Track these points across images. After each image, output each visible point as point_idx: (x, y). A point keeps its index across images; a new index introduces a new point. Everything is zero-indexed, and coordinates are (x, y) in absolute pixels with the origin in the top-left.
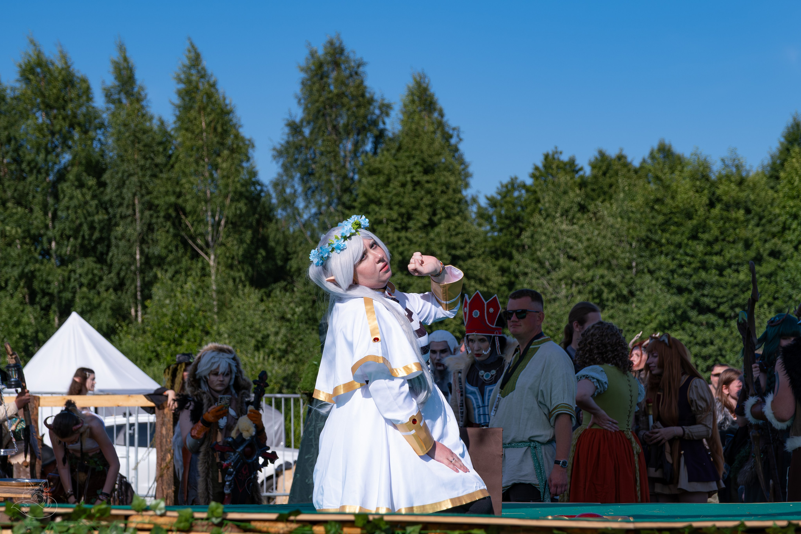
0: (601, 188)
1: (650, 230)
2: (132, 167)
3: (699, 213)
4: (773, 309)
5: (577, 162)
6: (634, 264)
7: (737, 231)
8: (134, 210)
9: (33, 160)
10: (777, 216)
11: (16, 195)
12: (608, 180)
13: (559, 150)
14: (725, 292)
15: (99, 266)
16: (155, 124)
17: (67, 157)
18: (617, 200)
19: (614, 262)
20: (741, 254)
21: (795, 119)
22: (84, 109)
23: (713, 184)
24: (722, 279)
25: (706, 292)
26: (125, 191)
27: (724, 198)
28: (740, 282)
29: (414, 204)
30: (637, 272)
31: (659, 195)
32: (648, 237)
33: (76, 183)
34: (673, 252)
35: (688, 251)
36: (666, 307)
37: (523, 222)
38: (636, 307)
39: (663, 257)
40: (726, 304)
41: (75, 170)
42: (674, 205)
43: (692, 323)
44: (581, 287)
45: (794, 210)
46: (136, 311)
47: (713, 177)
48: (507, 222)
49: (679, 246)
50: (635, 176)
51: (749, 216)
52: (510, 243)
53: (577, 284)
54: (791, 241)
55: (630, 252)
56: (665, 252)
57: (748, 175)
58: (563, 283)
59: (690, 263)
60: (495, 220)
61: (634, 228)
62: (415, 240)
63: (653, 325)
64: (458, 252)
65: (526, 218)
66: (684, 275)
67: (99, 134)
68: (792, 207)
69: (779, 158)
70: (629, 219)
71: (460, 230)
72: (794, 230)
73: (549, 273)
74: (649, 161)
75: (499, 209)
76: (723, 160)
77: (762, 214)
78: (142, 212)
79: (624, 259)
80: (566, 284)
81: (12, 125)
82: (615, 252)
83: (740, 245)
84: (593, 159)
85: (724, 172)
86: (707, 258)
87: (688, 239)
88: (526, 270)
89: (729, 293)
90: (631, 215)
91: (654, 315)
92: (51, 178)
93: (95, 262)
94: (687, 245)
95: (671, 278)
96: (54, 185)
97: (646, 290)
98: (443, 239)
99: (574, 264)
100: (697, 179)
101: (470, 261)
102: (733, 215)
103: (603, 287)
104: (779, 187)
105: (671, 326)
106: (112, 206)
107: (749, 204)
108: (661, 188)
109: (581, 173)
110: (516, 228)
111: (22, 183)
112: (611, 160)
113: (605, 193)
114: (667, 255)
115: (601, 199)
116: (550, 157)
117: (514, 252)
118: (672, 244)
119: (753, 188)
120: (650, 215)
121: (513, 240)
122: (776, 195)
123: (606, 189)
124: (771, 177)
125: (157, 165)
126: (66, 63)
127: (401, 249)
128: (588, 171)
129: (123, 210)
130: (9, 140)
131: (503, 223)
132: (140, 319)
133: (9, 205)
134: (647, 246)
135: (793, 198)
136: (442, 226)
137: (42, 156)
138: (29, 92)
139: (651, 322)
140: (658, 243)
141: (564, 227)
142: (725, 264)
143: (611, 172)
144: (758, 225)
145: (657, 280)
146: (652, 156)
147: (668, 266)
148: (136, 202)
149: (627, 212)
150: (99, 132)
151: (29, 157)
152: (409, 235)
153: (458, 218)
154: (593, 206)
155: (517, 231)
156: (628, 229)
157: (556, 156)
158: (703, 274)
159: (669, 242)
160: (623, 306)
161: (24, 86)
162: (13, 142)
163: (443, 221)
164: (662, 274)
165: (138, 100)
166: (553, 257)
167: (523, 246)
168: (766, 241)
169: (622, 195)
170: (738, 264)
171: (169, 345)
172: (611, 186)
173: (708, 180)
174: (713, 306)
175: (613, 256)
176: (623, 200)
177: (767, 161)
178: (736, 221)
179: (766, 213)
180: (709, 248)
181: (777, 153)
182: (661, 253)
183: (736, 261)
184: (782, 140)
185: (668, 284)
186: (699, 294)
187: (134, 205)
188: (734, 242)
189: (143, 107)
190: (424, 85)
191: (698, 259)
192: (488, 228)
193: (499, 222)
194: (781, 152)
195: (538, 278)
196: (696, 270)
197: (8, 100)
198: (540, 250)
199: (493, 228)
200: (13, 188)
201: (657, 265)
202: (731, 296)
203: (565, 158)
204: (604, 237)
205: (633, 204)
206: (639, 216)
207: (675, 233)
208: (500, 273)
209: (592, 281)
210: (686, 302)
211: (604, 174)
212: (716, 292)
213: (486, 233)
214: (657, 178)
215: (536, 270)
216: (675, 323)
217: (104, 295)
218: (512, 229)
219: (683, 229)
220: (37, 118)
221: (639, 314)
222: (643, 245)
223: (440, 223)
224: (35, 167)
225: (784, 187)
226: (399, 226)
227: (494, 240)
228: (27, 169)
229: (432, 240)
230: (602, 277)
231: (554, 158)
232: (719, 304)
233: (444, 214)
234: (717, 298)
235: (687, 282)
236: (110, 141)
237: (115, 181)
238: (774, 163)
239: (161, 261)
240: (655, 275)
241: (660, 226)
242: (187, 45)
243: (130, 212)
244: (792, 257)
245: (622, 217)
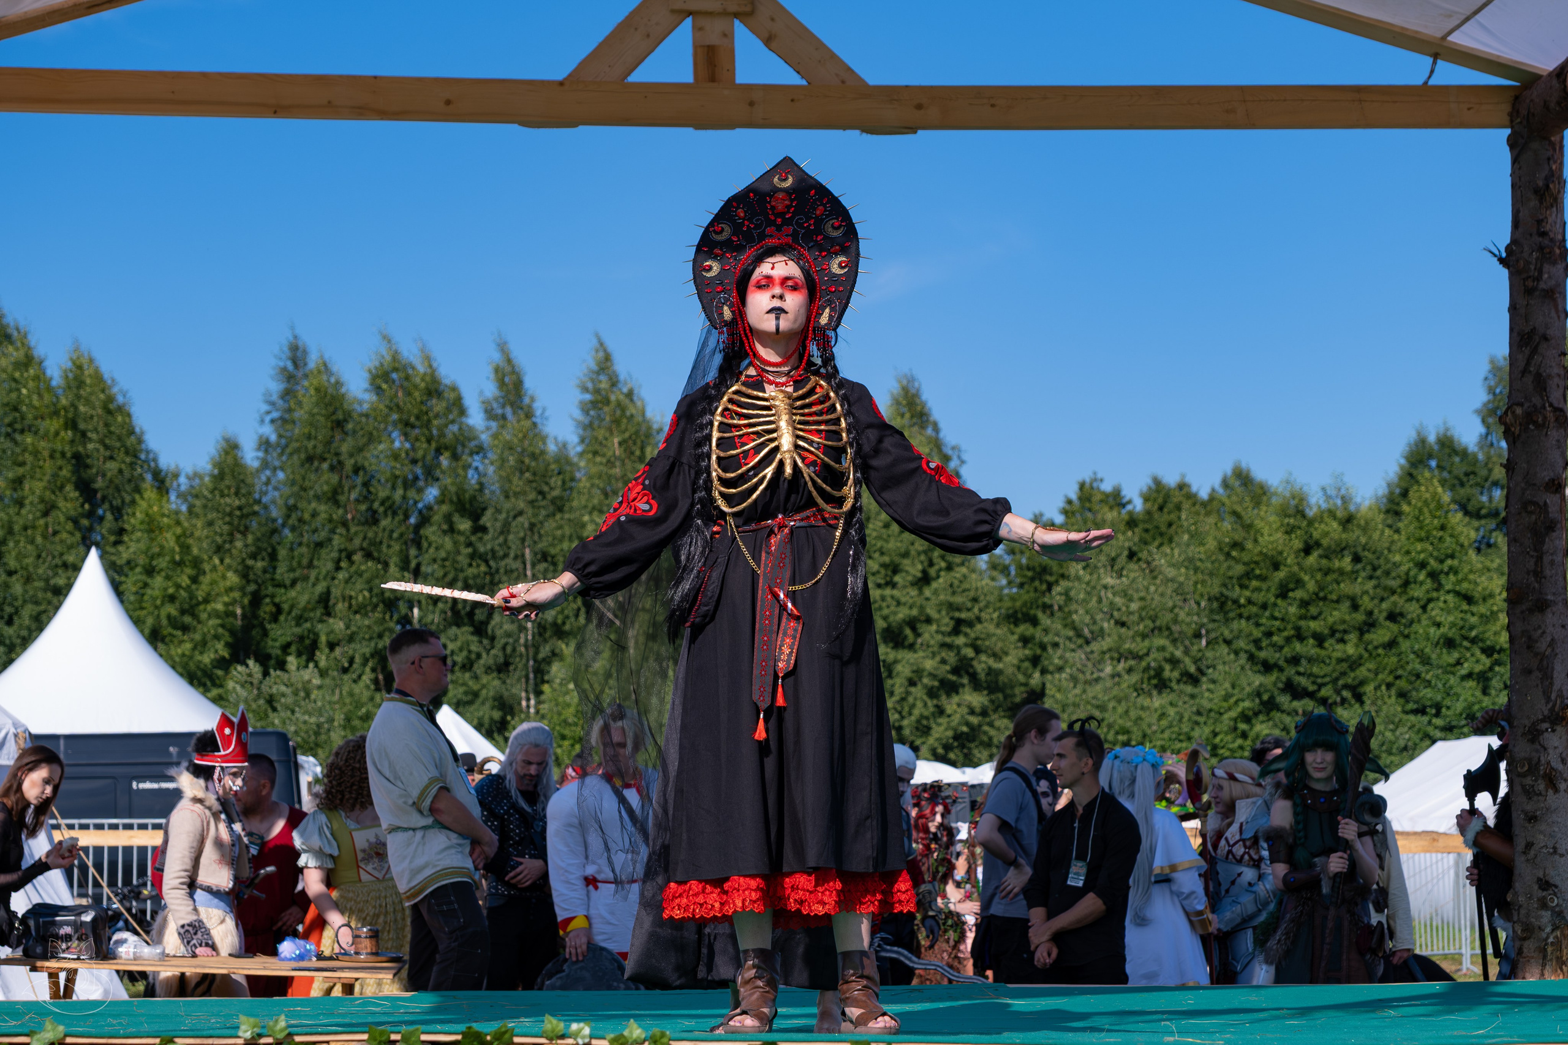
0: (1157, 527)
1: (1225, 585)
2: (521, 505)
3: (1289, 561)
4: (1393, 692)
5: (1123, 493)
6: (1203, 632)
7: (1342, 585)
8: (524, 563)
9: (388, 498)
10: (1396, 565)
11: (365, 545)
12: (1165, 518)
13: (1099, 476)
14: (1327, 669)
15: (475, 638)
16: (552, 447)
17: (432, 493)
18: (1178, 545)
19: (1175, 628)
20: (1347, 617)
21: (1419, 433)
22: (454, 428)
23: (1311, 523)
24: (1323, 653)
25: (1301, 670)
26: (511, 537)
27: (1325, 542)
28: (1349, 657)
29: (903, 550)
30: (1208, 643)
31: (1237, 537)
32: (1222, 594)
33: (445, 527)
34: (1257, 615)
35: (1277, 614)
36: (1248, 689)
37: (1051, 574)
38: (1208, 690)
39: (1243, 622)
40: (1330, 686)
41: (445, 508)
42: (1256, 551)
43: (1283, 712)
44: (1132, 662)
45: (1422, 556)
46: (528, 700)
47: (1310, 513)
48: (1030, 574)
49: (1264, 606)
50: (1203, 512)
51: (1359, 566)
52: (1033, 604)
53: (1126, 659)
54: (1418, 600)
55: (1198, 614)
56: (1246, 615)
57: (1358, 511)
58: (1107, 656)
59: (1279, 630)
60: (1013, 572)
61: (1203, 582)
62: (903, 600)
63: (1233, 714)
64: (963, 615)
65: (1055, 569)
66: (1274, 645)
67: (476, 462)
68: (1419, 553)
69: (1398, 486)
70: (1196, 570)
71: (966, 586)
72: (1421, 583)
73: (1088, 642)
74: (1221, 491)
75: (1018, 556)
76: (1324, 489)
77: (1376, 562)
78: (533, 565)
79: (1189, 624)
80: (1112, 659)
81: (360, 450)
82: (1177, 615)
83: (1346, 605)
84: (1145, 489)
85: (1324, 506)
86: (1302, 623)
87: (1277, 597)
88: (1057, 639)
89: (1334, 671)
90: (1199, 564)
91: (1232, 700)
92: (412, 520)
93: (473, 634)
94: (1275, 605)
95: (1253, 650)
96: (418, 527)
97: (1220, 667)
98: (942, 597)
99: (1123, 630)
100: (1289, 516)
101: (979, 627)
102: (1337, 564)
103: (1163, 663)
104: (1401, 525)
105: (1256, 714)
106: (494, 557)
107: (1359, 549)
108: (1240, 529)
109: (1129, 507)
110: (1041, 582)
111: (374, 528)
112: (1170, 490)
113: (1162, 534)
114: (1248, 618)
115: (1156, 543)
116: (1087, 485)
117: (1040, 615)
118: (1254, 604)
119: (1365, 529)
120: (1225, 565)
121: (1036, 600)
122: (1396, 537)
123: (1163, 528)
124: (1388, 511)
125: (553, 501)
126: (430, 366)
127: (886, 612)
128: (1138, 505)
129: (508, 560)
130: (357, 470)
131: (1025, 576)
132: (532, 710)
133: (357, 557)
134: (1222, 605)
135: (1421, 540)
136: (941, 580)
137: (400, 492)
138: (381, 406)
139: (1230, 709)
140: (1235, 602)
141: (1109, 580)
142: (1326, 632)
143: (1170, 506)
144: (1371, 578)
145: (1236, 653)
146: (1225, 484)
147: (1251, 634)
148: (527, 551)
149: (1191, 560)
150: (476, 457)
151: (383, 494)
152: (895, 592)
153: (964, 570)
154: (1145, 552)
155: (1044, 587)
156: (1196, 583)
157: (1095, 485)
158: (1298, 647)
159: (1250, 602)
160: (1189, 689)
161: (374, 398)
162: (361, 473)
163: (942, 573)
164: (1241, 644)
165: (529, 415)
166: (1095, 623)
167: (1051, 606)
168: (1382, 600)
169: (1186, 537)
170: (1345, 632)
171: (573, 745)
172: (1170, 525)
173: (1304, 516)
174: (1311, 688)
175: (1175, 621)
176: (1188, 545)
177: (1382, 490)
178: (1341, 572)
179: (1382, 561)
180: (1303, 611)
181: (1396, 480)
182: (1240, 616)
183: (1341, 628)
184: (1403, 461)
185: (1251, 658)
186: (1293, 672)
187: (523, 555)
188: (1338, 601)
189: (535, 424)
190: (913, 391)
191: (1289, 627)
192: (1004, 582)
193: (1017, 575)
194: (1401, 478)
195: (1073, 650)
196: (1288, 640)
197: (355, 415)
198: (1076, 612)
199: (1010, 583)
200: (361, 536)
201: (1236, 633)
202: (1335, 675)
203: (1107, 487)
204: (1162, 595)
205: (1202, 549)
206: (1209, 565)
207: (1258, 590)
208: (1020, 644)
209: (1147, 654)
210: (1275, 684)
211: (1161, 509)
212: (1315, 670)
213: (1001, 588)
214: (1235, 514)
215: (1070, 639)
216: (1260, 712)
217: (485, 679)
218: (1037, 583)
219: (1269, 583)
220: (393, 442)
221: (1211, 700)
222: (1215, 605)
223: (938, 577)
224: (390, 507)
225: (1407, 526)
226: (882, 582)
227: (1013, 599)
228: (381, 509)
229: (927, 599)
230: (1162, 649)
231: (1092, 488)
232: (1320, 686)
233: (943, 564)
234: (1317, 677)
235: (1277, 655)
236: (491, 469)
237: (498, 525)
238: (1391, 493)
239: (559, 632)
240: (1234, 646)
241: (1240, 578)
242: (594, 342)
243: (517, 565)
244: (1419, 621)
245: (1187, 568)
